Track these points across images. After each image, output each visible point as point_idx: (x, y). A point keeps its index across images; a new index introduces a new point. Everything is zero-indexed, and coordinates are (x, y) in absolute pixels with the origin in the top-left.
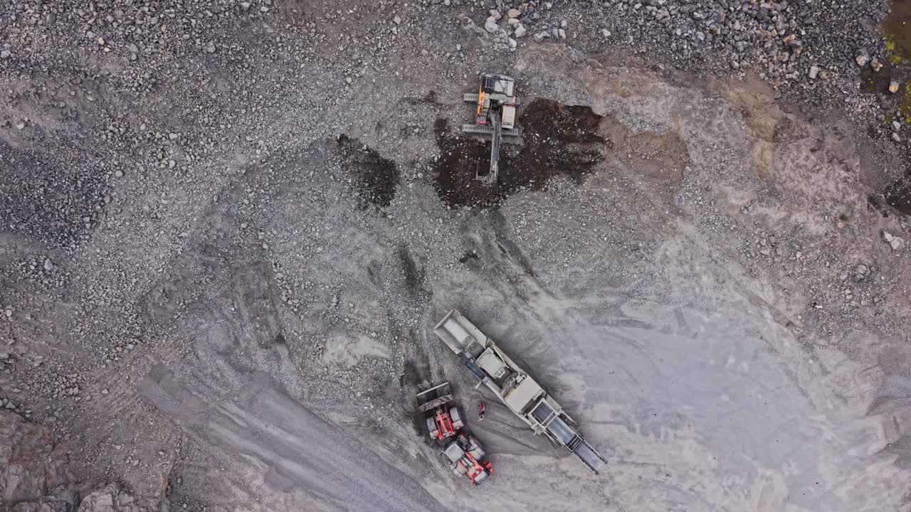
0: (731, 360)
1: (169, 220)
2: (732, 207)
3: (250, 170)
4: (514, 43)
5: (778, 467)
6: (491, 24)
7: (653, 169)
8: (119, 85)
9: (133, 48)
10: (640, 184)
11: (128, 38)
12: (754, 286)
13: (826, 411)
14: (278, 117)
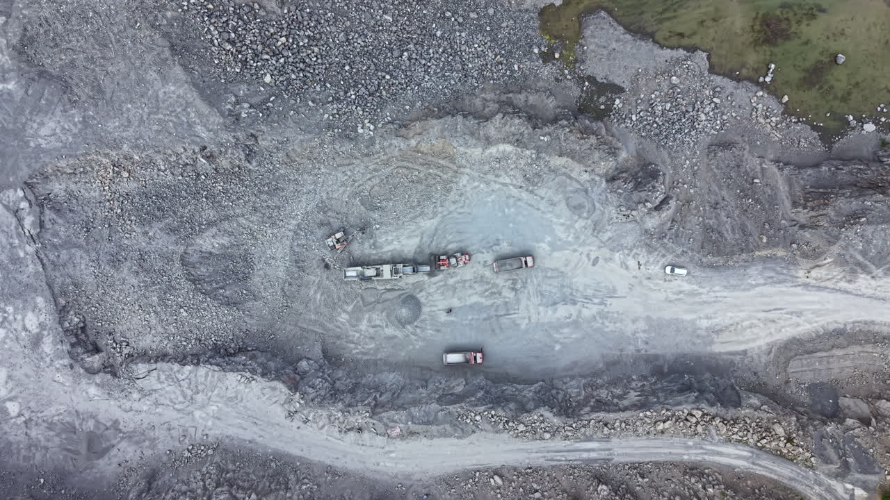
0: (506, 210)
1: (279, 255)
2: (478, 155)
3: (298, 225)
4: (371, 133)
5: (543, 241)
6: (360, 131)
7: (444, 155)
8: (243, 216)
9: (242, 201)
10: (442, 162)
11: (238, 199)
12: (501, 180)
13: (549, 212)
14: (300, 201)
